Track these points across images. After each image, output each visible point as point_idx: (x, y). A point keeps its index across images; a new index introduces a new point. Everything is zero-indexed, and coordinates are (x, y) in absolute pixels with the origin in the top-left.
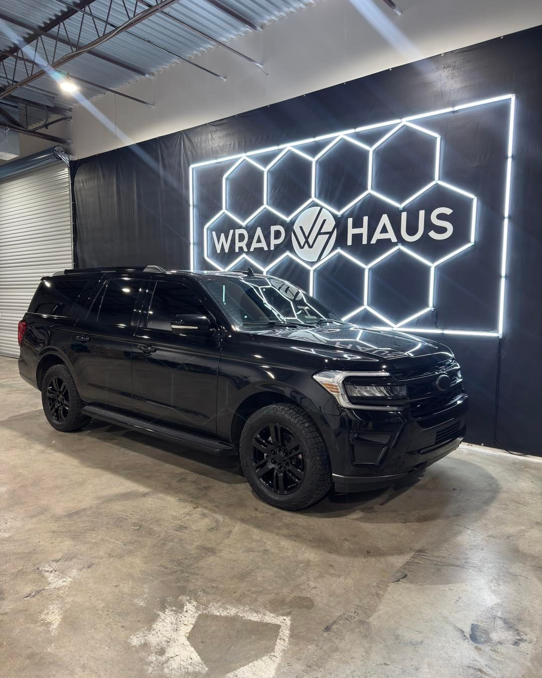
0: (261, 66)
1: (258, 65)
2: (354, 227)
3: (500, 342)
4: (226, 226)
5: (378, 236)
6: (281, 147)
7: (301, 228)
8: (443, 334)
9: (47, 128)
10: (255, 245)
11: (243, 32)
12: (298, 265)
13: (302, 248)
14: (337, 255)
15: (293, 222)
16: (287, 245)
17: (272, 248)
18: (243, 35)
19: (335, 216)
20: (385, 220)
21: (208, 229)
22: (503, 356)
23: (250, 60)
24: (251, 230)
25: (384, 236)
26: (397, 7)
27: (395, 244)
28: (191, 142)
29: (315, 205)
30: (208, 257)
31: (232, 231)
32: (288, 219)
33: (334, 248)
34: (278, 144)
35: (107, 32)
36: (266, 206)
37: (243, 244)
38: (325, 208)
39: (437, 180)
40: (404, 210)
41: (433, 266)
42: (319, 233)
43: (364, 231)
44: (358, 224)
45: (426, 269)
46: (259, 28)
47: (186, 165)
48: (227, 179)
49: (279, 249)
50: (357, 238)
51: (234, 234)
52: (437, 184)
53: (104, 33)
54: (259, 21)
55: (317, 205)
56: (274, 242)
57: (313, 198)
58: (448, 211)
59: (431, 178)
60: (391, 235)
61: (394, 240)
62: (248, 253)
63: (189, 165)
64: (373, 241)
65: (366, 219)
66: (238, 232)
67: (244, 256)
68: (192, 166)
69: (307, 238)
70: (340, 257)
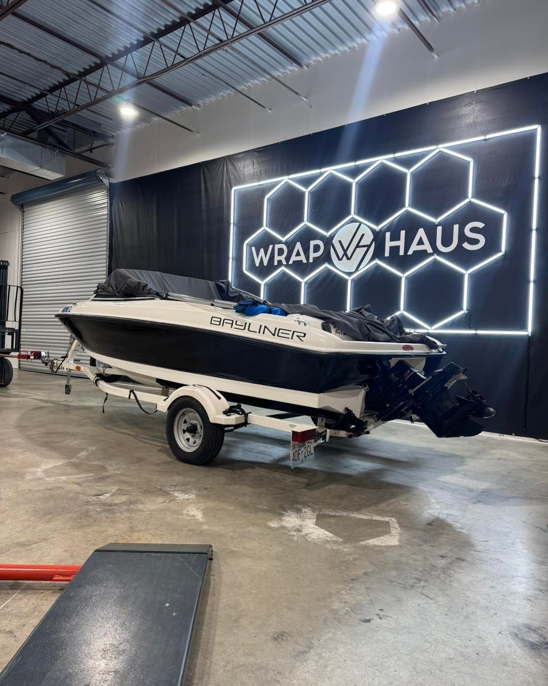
0: (305, 100)
1: (303, 98)
2: (392, 240)
3: (530, 339)
4: (266, 242)
5: (414, 247)
6: (323, 170)
7: (340, 242)
8: (476, 334)
9: (91, 152)
10: (294, 258)
11: (289, 70)
12: (336, 275)
13: (340, 259)
14: (375, 265)
15: (332, 237)
16: (326, 258)
17: (311, 260)
18: (289, 73)
19: (373, 231)
20: (421, 233)
21: (247, 244)
22: (532, 353)
23: (297, 93)
24: (291, 245)
25: (421, 248)
26: (435, 51)
27: (431, 254)
28: (235, 166)
29: (353, 221)
30: (246, 270)
31: (271, 247)
32: (328, 234)
33: (372, 259)
34: (320, 168)
35: (175, 62)
36: (306, 223)
37: (283, 258)
38: (364, 224)
39: (471, 198)
40: (439, 224)
41: (467, 273)
42: (358, 246)
43: (401, 243)
44: (395, 237)
45: (460, 277)
46: (305, 67)
47: (229, 187)
48: (268, 199)
49: (318, 262)
50: (394, 250)
51: (273, 249)
52: (470, 201)
53: (173, 63)
54: (306, 61)
55: (356, 221)
56: (312, 255)
57: (353, 214)
58: (480, 225)
59: (465, 196)
60: (427, 247)
61: (430, 250)
62: (287, 266)
63: (231, 187)
64: (410, 252)
65: (403, 233)
66: (277, 247)
67: (283, 268)
68: (234, 188)
69: (345, 251)
70: (378, 267)
